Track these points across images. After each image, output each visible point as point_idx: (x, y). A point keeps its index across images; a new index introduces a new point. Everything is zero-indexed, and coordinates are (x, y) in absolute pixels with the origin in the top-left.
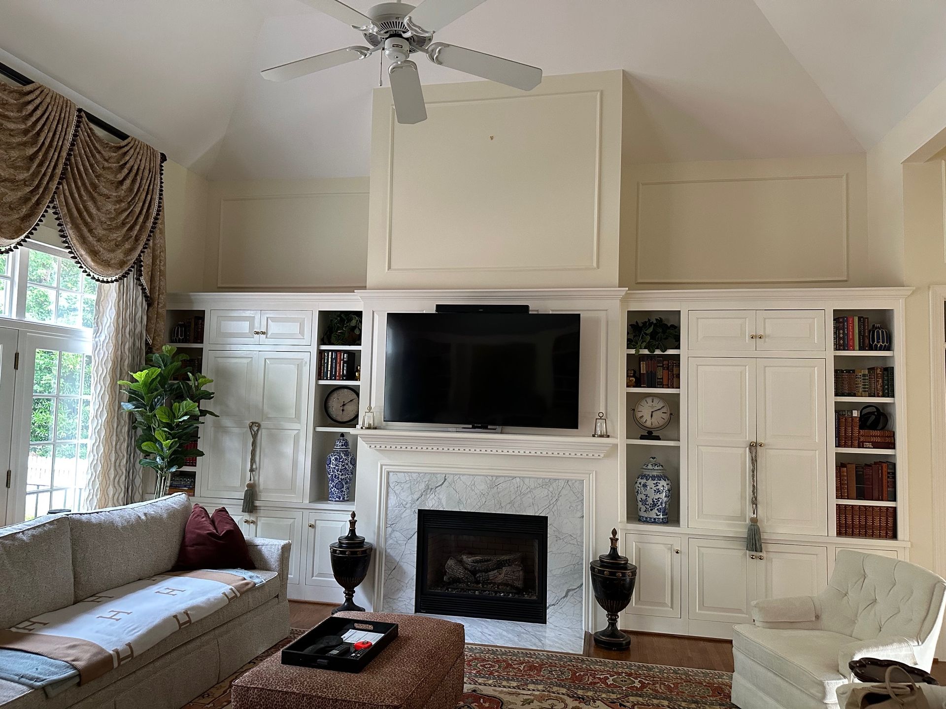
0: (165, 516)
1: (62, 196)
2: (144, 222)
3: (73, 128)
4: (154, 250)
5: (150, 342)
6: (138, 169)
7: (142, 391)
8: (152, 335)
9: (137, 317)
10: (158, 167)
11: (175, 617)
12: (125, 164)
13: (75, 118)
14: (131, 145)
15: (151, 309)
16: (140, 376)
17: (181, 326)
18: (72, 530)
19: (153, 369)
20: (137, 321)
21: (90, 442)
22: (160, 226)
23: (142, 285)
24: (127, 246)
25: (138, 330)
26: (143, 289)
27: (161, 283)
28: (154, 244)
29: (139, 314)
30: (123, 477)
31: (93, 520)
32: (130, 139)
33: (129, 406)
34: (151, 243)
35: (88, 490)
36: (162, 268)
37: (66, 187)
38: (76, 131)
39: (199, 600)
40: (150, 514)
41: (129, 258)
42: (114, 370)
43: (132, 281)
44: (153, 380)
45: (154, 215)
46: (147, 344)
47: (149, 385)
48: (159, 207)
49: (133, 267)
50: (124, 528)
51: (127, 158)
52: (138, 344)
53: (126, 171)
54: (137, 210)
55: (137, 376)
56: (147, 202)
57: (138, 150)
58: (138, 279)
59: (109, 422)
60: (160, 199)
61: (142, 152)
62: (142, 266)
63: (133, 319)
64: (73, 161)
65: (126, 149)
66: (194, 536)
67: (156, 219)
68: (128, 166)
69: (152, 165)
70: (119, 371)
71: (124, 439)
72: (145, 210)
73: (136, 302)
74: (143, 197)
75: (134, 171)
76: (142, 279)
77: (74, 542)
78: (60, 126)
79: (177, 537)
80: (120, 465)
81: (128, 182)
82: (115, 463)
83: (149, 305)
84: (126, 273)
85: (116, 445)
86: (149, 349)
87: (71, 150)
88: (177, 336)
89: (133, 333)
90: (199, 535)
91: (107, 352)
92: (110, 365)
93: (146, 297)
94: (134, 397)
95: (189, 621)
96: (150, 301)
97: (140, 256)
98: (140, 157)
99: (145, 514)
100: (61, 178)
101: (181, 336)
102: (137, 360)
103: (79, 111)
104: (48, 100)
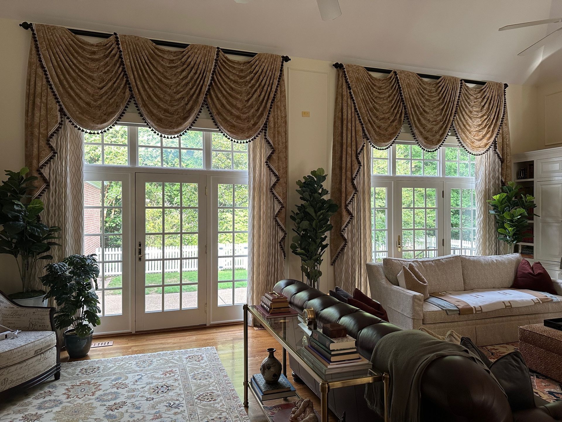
0: (507, 262)
1: (456, 121)
2: (496, 122)
3: (459, 89)
4: (502, 134)
5: (504, 180)
6: (492, 97)
7: (498, 204)
8: (504, 177)
9: (496, 169)
10: (503, 92)
11: (503, 302)
12: (485, 96)
13: (460, 84)
14: (487, 87)
15: (503, 164)
16: (496, 197)
17: (522, 170)
18: (462, 261)
19: (502, 194)
20: (496, 171)
21: (476, 229)
22: (505, 122)
23: (497, 153)
24: (488, 136)
25: (497, 175)
26: (498, 155)
27: (508, 150)
28: (503, 132)
29: (497, 167)
30: (494, 246)
31: (471, 259)
32: (487, 83)
33: (492, 212)
34: (501, 131)
35: (477, 250)
36: (507, 143)
37: (457, 117)
38: (460, 90)
39: (517, 299)
40: (499, 261)
41: (489, 141)
42: (485, 196)
43: (492, 152)
44: (503, 199)
45: (501, 117)
46: (502, 181)
47: (501, 202)
48: (504, 112)
49: (491, 145)
50: (485, 264)
51: (485, 94)
52: (497, 182)
53: (485, 100)
54: (492, 117)
55: (494, 197)
56: (497, 112)
57: (491, 87)
58: (495, 151)
59: (485, 219)
60: (504, 108)
61: (493, 88)
62: (496, 144)
63: (494, 170)
64: (460, 104)
65: (484, 90)
66: (521, 273)
67: (503, 119)
68: (486, 97)
69: (499, 92)
70: (487, 195)
71: (493, 228)
72: (496, 116)
73: (495, 162)
74: (495, 110)
75: (490, 99)
76: (497, 150)
77: (463, 267)
78: (453, 91)
79: (513, 273)
80: (491, 240)
81: (487, 105)
82: (489, 239)
83: (502, 162)
84: (488, 149)
85: (489, 230)
86: (503, 184)
87: (458, 100)
88: (521, 175)
89: (494, 177)
90: (524, 273)
91: (482, 187)
92: (483, 193)
93: (500, 158)
94: (495, 207)
95: (511, 306)
96: (502, 160)
97: (495, 139)
98: (492, 91)
99: (496, 260)
100: (455, 114)
101: (523, 175)
102: (497, 190)
103: (461, 80)
104: (447, 82)
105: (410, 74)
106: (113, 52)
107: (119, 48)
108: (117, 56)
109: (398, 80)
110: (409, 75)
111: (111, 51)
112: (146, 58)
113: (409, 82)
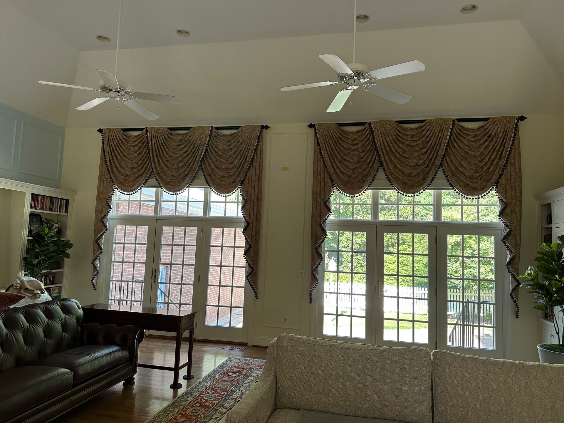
1: (445, 163)
5: (510, 227)
6: (495, 134)
8: (510, 223)
13: (451, 125)
26: (500, 199)
32: (490, 119)
38: (452, 131)
45: (507, 156)
48: (510, 151)
51: (487, 131)
56: (501, 151)
60: (512, 145)
65: (486, 127)
67: (508, 158)
72: (499, 156)
74: (498, 148)
75: (492, 136)
84: (489, 192)
87: (449, 141)
93: (504, 202)
96: (506, 204)
97: (497, 181)
98: (497, 127)
100: (444, 156)
103: (453, 121)
104: (434, 124)
105: (388, 123)
106: (144, 140)
107: (147, 137)
108: (146, 142)
109: (372, 131)
110: (386, 124)
111: (143, 139)
112: (162, 141)
113: (384, 131)
